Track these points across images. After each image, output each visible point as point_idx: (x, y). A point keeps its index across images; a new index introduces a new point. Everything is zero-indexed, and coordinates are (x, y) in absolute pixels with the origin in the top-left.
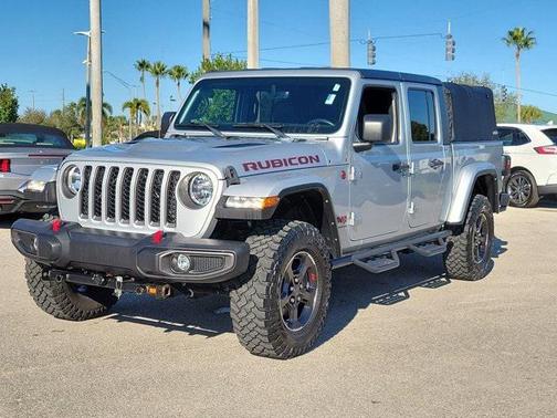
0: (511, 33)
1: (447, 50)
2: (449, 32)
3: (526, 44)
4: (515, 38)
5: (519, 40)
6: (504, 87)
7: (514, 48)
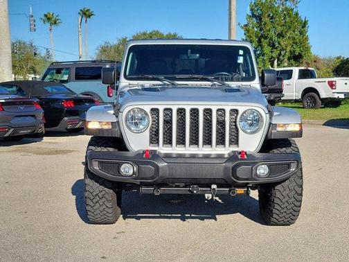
0: (46, 16)
1: (30, 25)
2: (31, 14)
3: (55, 23)
4: (49, 19)
5: (50, 20)
6: (47, 49)
7: (48, 25)
